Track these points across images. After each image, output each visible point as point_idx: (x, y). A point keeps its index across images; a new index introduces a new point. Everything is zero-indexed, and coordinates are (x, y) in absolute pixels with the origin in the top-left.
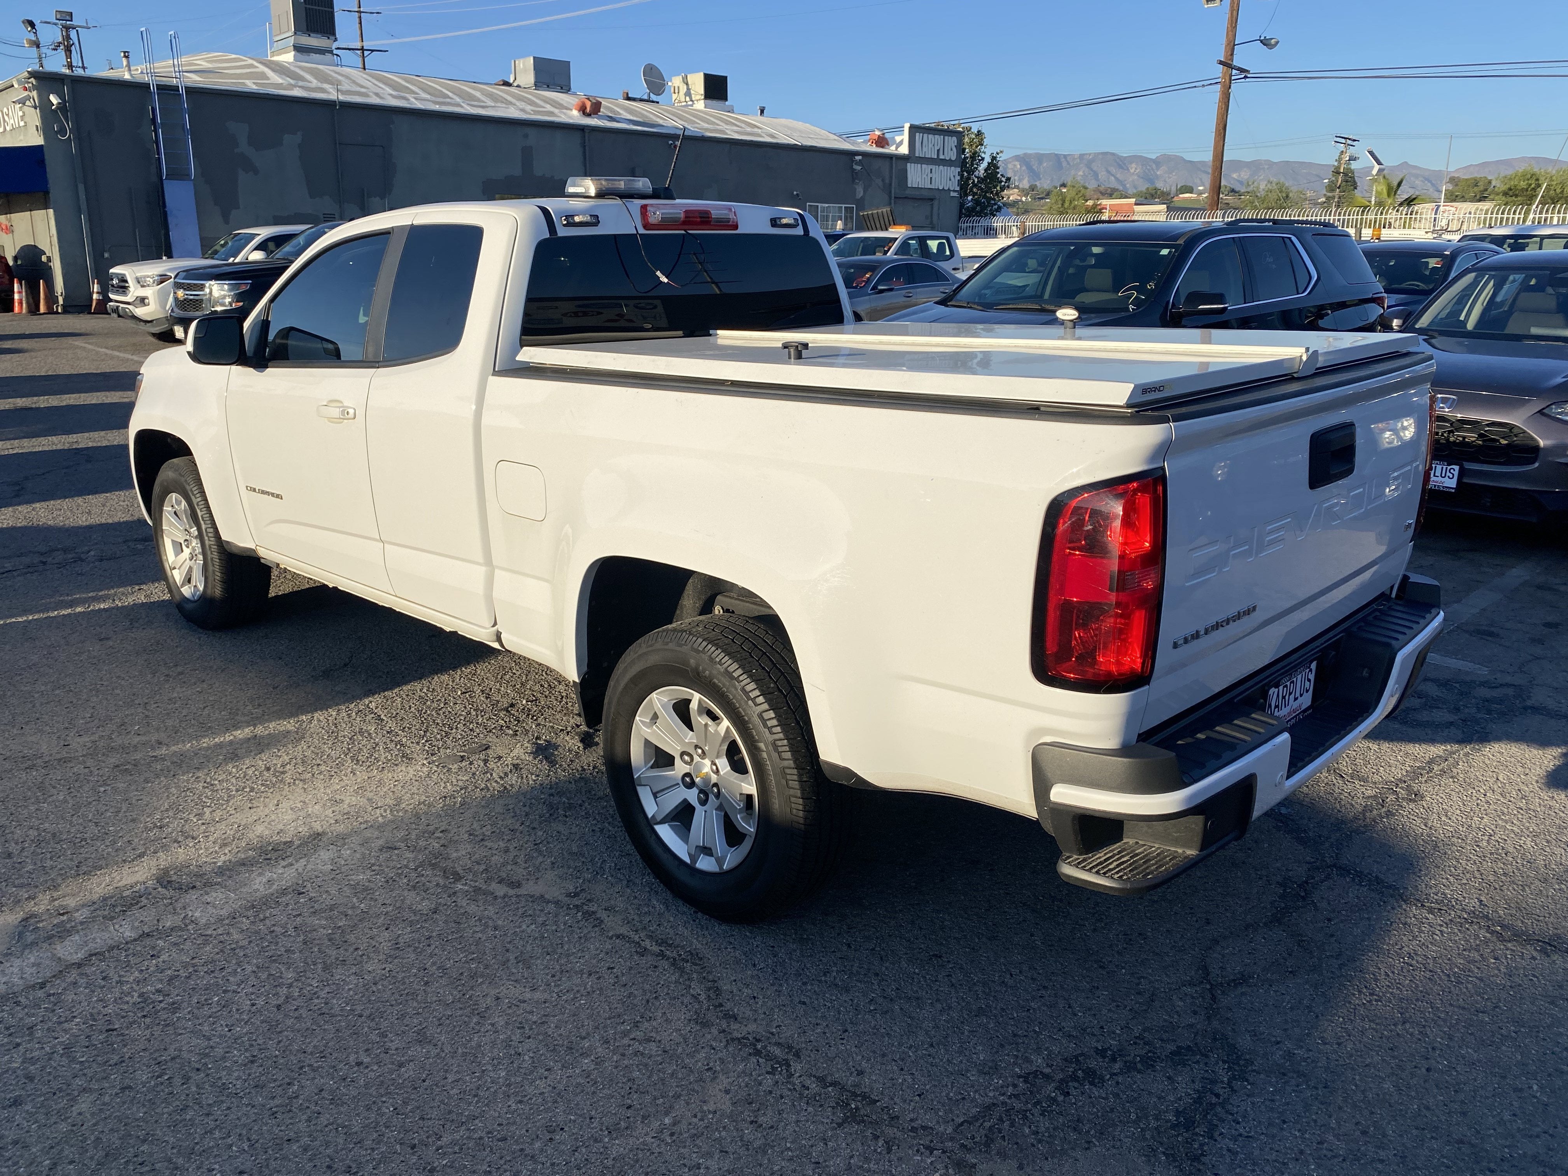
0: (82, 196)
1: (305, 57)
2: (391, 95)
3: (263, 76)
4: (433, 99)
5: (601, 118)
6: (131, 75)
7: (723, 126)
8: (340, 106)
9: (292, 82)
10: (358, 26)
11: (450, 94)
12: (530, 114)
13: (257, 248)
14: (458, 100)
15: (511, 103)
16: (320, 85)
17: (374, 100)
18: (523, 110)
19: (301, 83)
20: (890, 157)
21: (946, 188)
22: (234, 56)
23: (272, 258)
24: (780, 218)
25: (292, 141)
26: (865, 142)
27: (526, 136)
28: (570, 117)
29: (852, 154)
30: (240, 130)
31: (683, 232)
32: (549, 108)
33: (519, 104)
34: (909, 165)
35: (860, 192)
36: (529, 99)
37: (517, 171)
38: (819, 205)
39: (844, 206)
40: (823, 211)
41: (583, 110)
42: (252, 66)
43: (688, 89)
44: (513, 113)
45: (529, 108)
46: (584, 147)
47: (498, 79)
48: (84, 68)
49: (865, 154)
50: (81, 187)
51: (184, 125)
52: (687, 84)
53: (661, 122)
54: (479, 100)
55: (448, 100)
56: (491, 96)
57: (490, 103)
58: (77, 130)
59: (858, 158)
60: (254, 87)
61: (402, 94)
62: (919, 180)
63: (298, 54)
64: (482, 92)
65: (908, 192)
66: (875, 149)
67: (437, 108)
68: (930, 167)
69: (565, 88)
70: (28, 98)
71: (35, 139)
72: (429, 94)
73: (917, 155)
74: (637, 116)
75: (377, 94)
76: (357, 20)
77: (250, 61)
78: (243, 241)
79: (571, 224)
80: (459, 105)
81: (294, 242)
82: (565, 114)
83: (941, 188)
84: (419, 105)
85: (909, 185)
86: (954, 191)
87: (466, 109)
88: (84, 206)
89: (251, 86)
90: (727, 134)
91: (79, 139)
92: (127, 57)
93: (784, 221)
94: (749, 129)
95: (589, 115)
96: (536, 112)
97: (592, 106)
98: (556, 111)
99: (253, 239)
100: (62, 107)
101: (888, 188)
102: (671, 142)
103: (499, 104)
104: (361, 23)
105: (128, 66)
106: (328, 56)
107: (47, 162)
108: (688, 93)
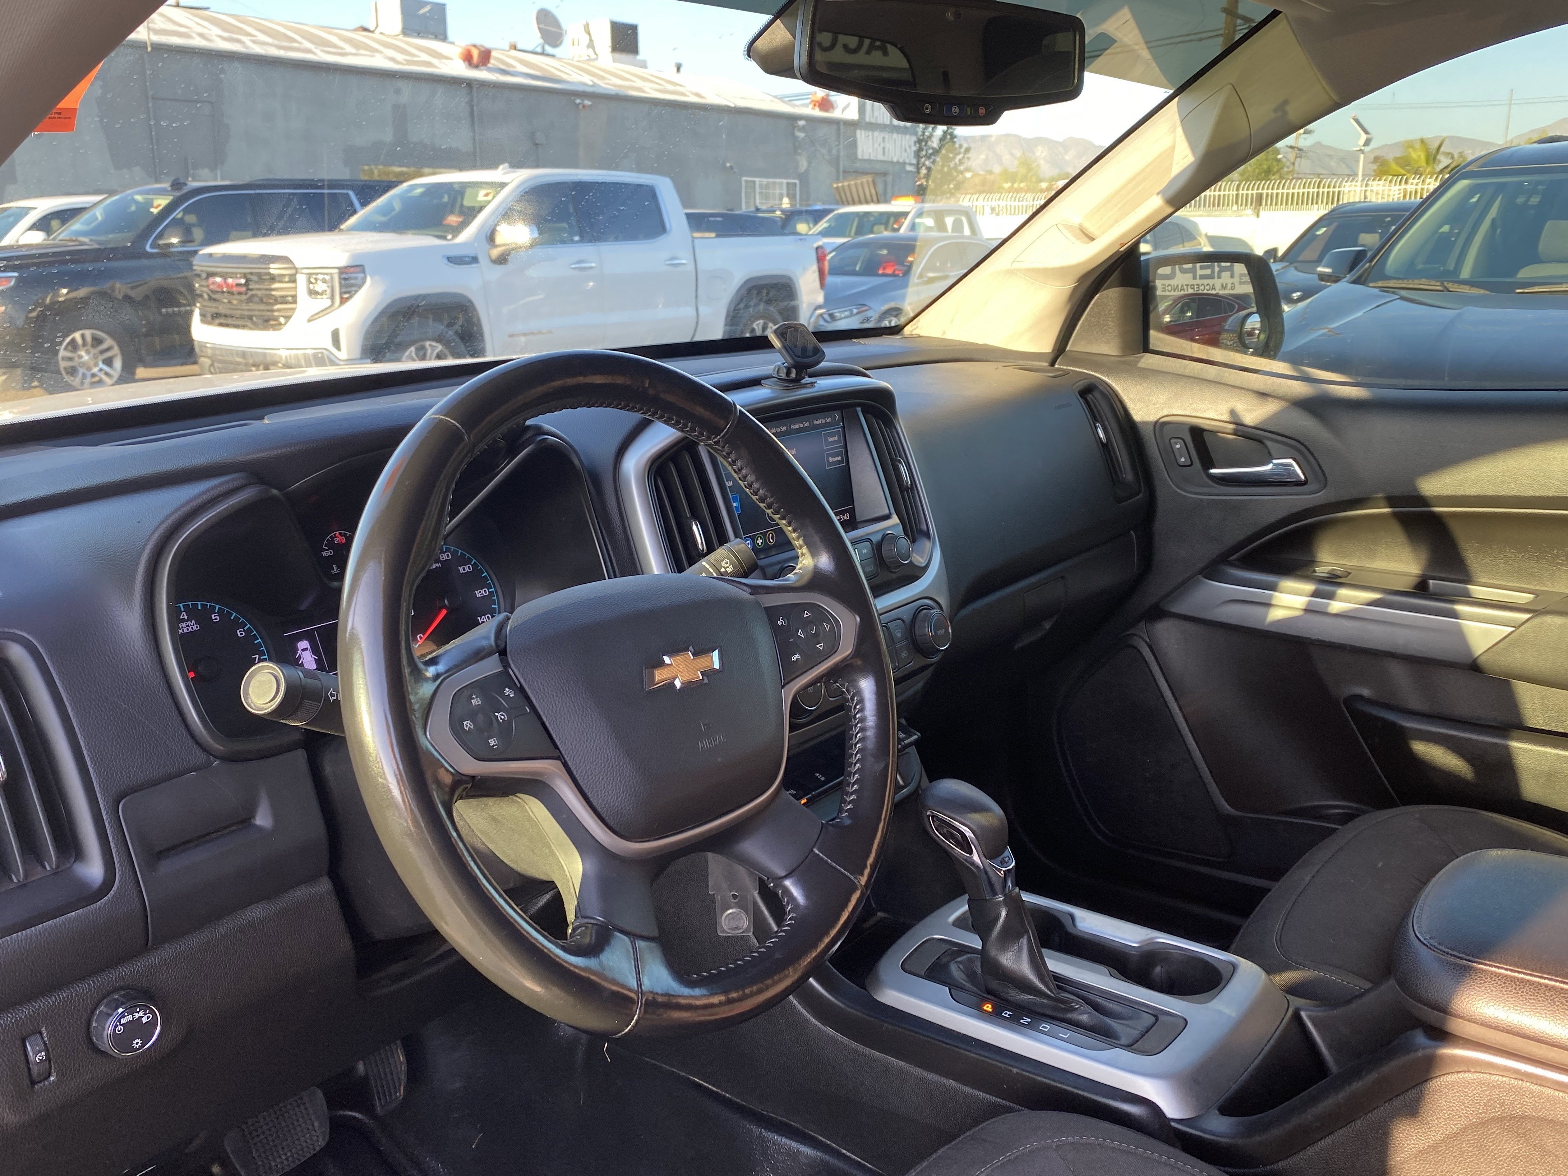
2: (220, 37)
4: (276, 42)
5: (490, 70)
7: (639, 83)
8: (152, 48)
11: (297, 38)
13: (35, 227)
14: (308, 44)
15: (377, 51)
17: (197, 42)
18: (392, 59)
20: (836, 122)
21: (901, 161)
23: (54, 239)
26: (806, 105)
27: (398, 91)
28: (452, 69)
29: (792, 119)
32: (424, 57)
33: (387, 52)
34: (858, 132)
35: (803, 164)
36: (398, 47)
37: (388, 136)
38: (757, 180)
39: (785, 181)
40: (761, 186)
41: (468, 58)
43: (591, 40)
44: (378, 62)
45: (400, 57)
46: (472, 107)
49: (809, 119)
52: (589, 34)
53: (565, 77)
54: (335, 46)
55: (295, 45)
56: (350, 41)
57: (349, 49)
59: (802, 123)
61: (235, 36)
62: (870, 150)
65: (858, 165)
66: (817, 113)
67: (281, 53)
68: (882, 135)
69: (441, 35)
72: (269, 37)
73: (867, 120)
74: (534, 69)
75: (202, 35)
78: (12, 219)
80: (309, 51)
81: (85, 216)
82: (445, 65)
83: (895, 160)
85: (860, 157)
86: (911, 164)
87: (318, 55)
90: (644, 92)
94: (670, 87)
95: (476, 67)
96: (409, 62)
97: (479, 55)
98: (434, 61)
99: (26, 214)
101: (835, 162)
102: (578, 101)
103: (362, 52)
108: (591, 45)
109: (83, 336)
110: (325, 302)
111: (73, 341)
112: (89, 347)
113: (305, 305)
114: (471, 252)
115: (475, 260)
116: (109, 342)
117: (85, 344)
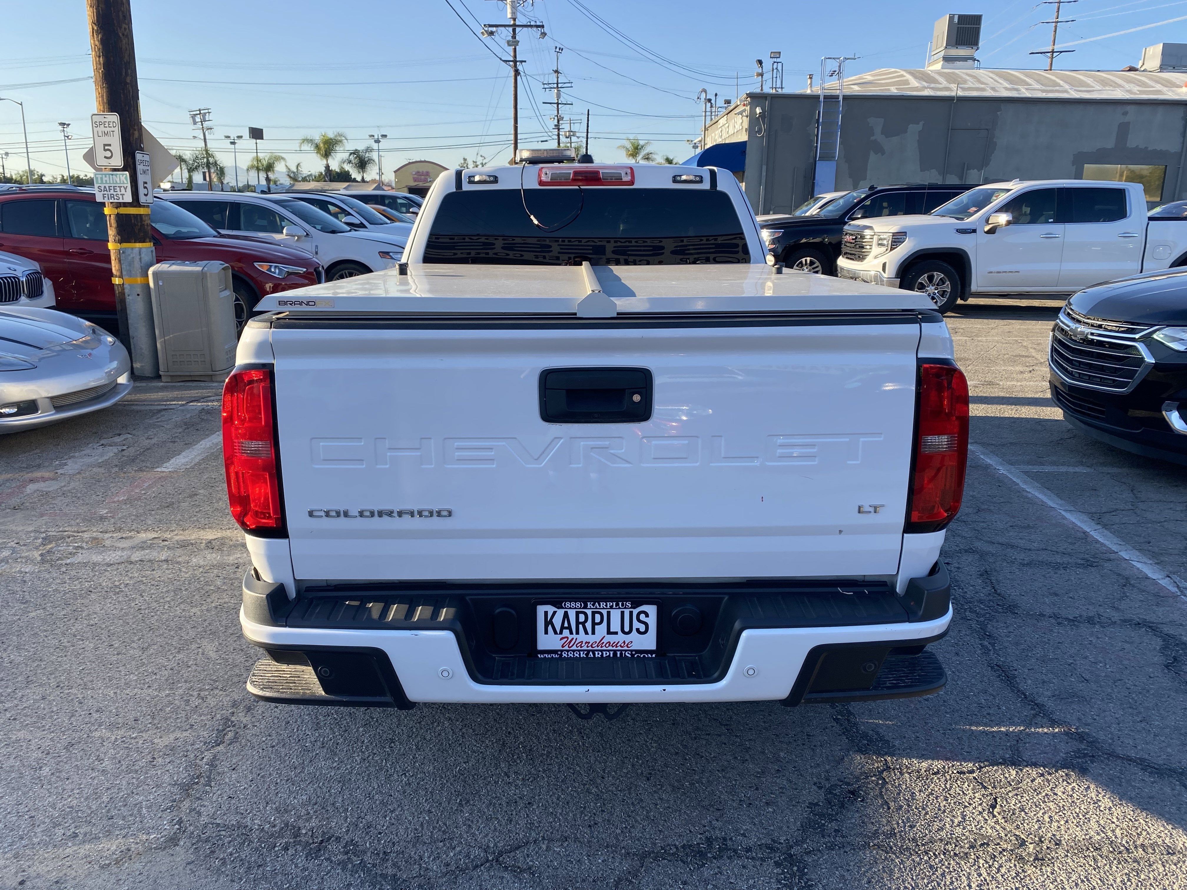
0: (764, 174)
1: (951, 65)
3: (907, 82)
4: (1044, 88)
6: (812, 91)
8: (958, 100)
9: (926, 84)
10: (1053, 33)
11: (1061, 83)
12: (1136, 94)
14: (1067, 87)
15: (1120, 86)
16: (948, 85)
18: (1129, 91)
19: (932, 85)
22: (893, 70)
24: (680, 176)
25: (914, 129)
27: (1126, 114)
28: (1178, 94)
30: (877, 124)
31: (577, 187)
32: (1158, 87)
33: (1127, 86)
36: (1140, 81)
37: (1110, 146)
42: (902, 76)
44: (1118, 94)
45: (1136, 89)
47: (1126, 66)
48: (782, 88)
50: (764, 168)
51: (838, 122)
54: (1088, 85)
55: (1058, 88)
56: (1104, 81)
57: (1097, 87)
58: (769, 131)
60: (896, 91)
61: (1016, 87)
63: (946, 63)
64: (1094, 78)
70: (744, 111)
71: (743, 137)
72: (1042, 85)
75: (993, 89)
76: (1053, 29)
77: (903, 73)
79: (471, 182)
80: (1066, 91)
82: (1173, 91)
84: (1028, 94)
87: (1072, 95)
88: (763, 181)
89: (894, 91)
91: (769, 136)
92: (811, 78)
93: (684, 178)
96: (1141, 92)
98: (1165, 89)
100: (762, 115)
103: (1107, 88)
104: (1055, 31)
105: (811, 84)
106: (970, 62)
107: (747, 152)
109: (806, 260)
110: (883, 249)
111: (801, 262)
112: (808, 266)
113: (876, 250)
114: (973, 227)
115: (974, 231)
116: (817, 264)
117: (806, 264)
